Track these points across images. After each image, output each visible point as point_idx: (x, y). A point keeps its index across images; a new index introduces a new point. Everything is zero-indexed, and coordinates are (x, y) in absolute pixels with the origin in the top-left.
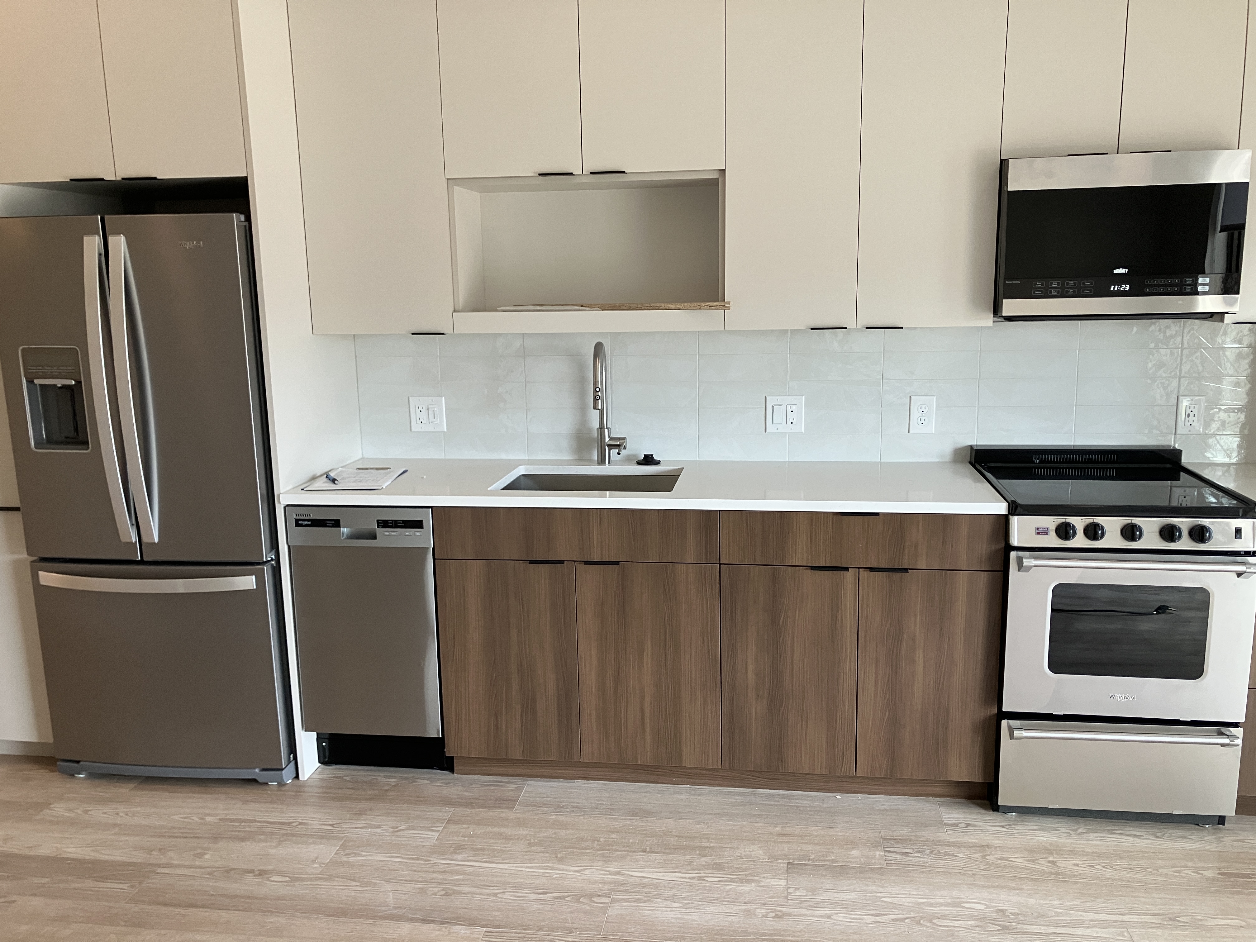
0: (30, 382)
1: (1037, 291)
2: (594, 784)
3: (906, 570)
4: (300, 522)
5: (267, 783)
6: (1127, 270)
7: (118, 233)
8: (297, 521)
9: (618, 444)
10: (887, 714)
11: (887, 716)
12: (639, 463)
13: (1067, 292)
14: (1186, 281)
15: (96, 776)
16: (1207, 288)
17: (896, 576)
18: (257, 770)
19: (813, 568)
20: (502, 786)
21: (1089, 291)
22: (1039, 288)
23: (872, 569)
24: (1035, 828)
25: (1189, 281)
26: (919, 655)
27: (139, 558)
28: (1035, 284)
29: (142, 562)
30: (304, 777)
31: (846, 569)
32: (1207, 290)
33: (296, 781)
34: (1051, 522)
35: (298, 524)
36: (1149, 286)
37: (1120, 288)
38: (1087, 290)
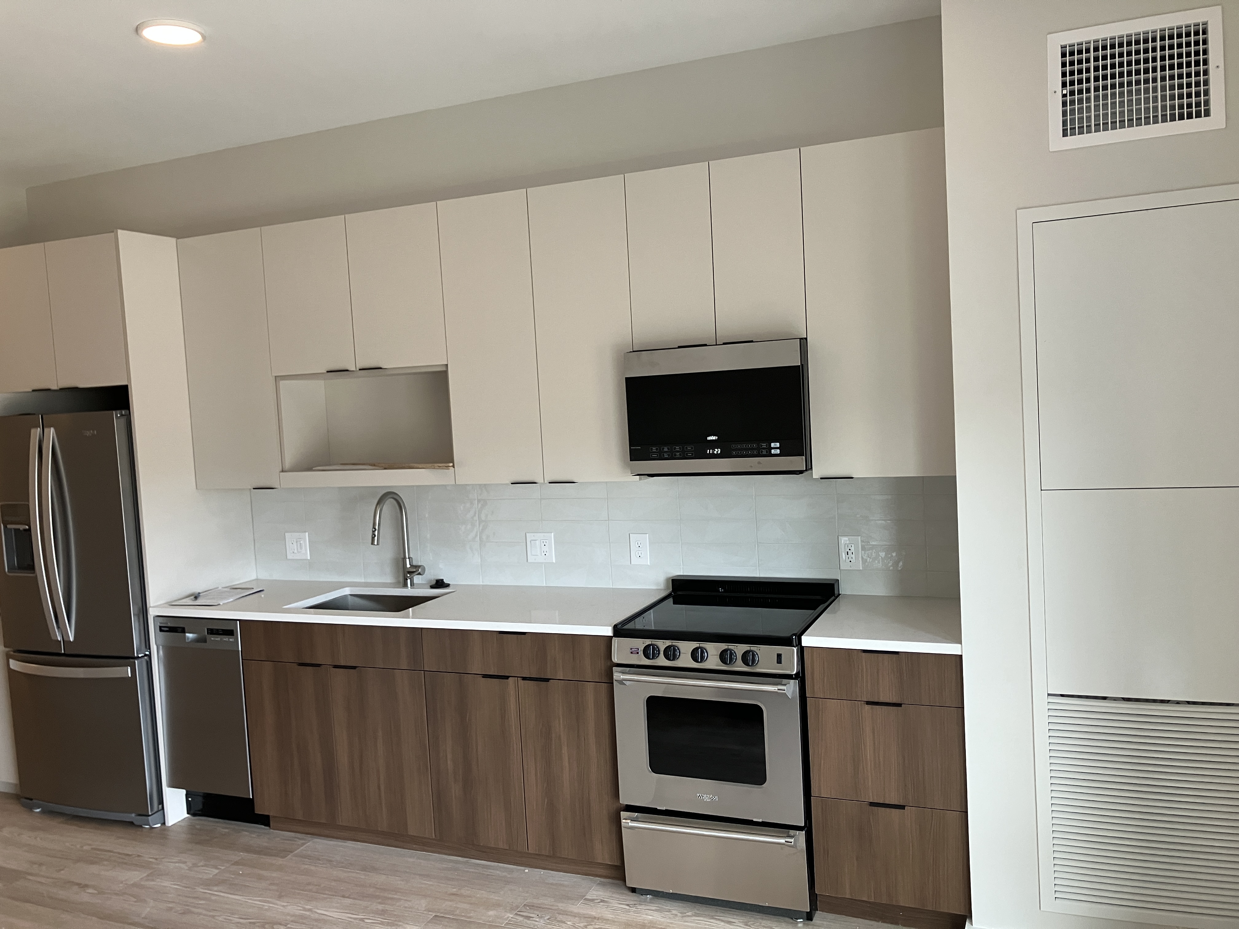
0: (5, 527)
1: (654, 455)
2: (359, 845)
3: (547, 680)
4: (163, 629)
5: (141, 826)
6: (717, 437)
7: (50, 427)
8: (160, 627)
9: (416, 570)
10: (546, 800)
11: (546, 803)
12: (432, 587)
13: (675, 455)
14: (761, 446)
15: (49, 813)
16: (778, 451)
17: (543, 684)
18: (133, 815)
19: (485, 676)
20: (295, 841)
21: (691, 454)
22: (654, 452)
23: (524, 679)
24: (654, 908)
25: (764, 445)
26: (565, 750)
27: (63, 652)
28: (652, 449)
29: (64, 655)
30: (168, 824)
31: (507, 677)
32: (779, 453)
33: (163, 827)
34: (641, 643)
35: (161, 630)
36: (734, 450)
37: (714, 452)
38: (690, 453)
